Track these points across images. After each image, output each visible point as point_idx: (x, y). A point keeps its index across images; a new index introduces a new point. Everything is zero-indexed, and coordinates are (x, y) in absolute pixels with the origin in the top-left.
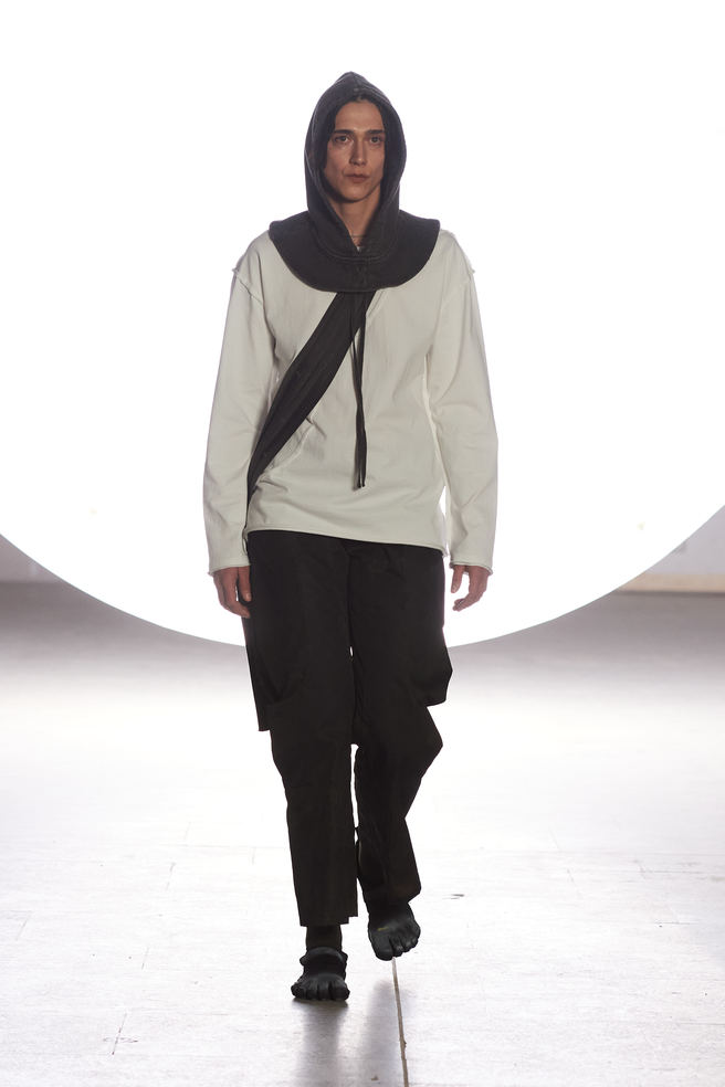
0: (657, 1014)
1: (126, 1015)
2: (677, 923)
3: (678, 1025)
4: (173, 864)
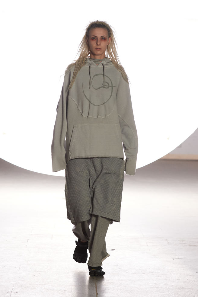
0: (173, 285)
1: (14, 285)
2: (179, 258)
3: (179, 289)
4: (28, 240)
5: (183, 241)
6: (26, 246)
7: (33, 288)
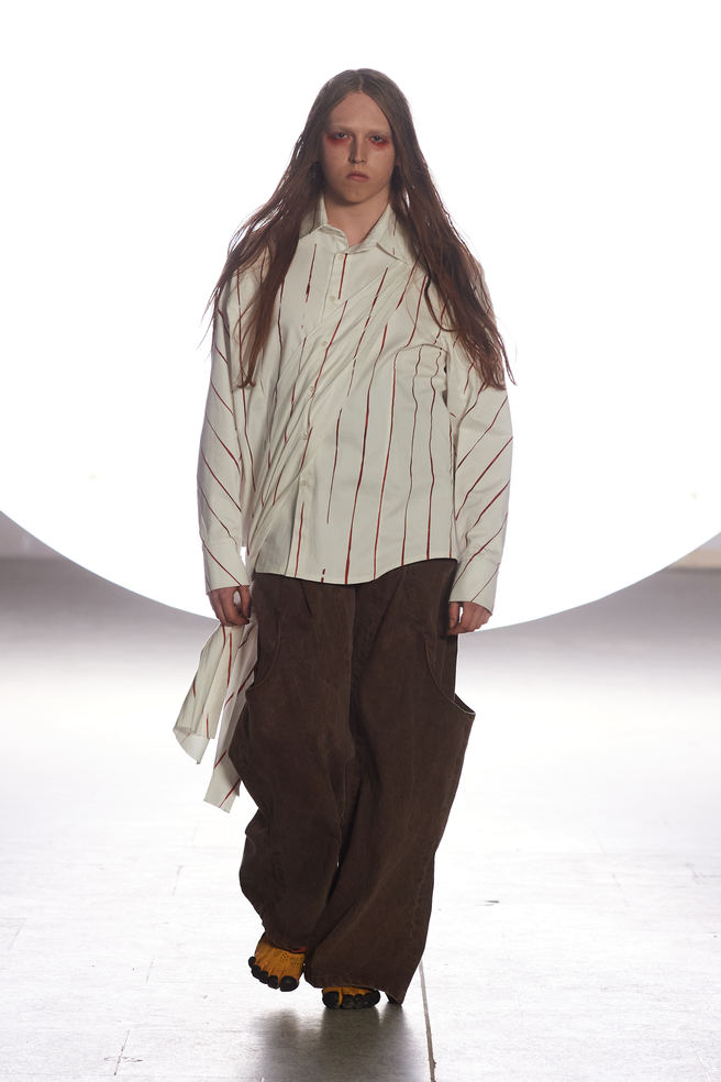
1: (128, 1032)
4: (181, 867)
6: (175, 889)
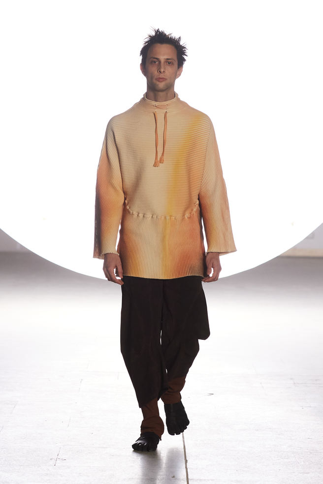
0: (301, 448)
1: (60, 448)
2: (310, 407)
3: (311, 453)
4: (82, 380)
5: (316, 380)
6: (80, 389)
7: (90, 453)
